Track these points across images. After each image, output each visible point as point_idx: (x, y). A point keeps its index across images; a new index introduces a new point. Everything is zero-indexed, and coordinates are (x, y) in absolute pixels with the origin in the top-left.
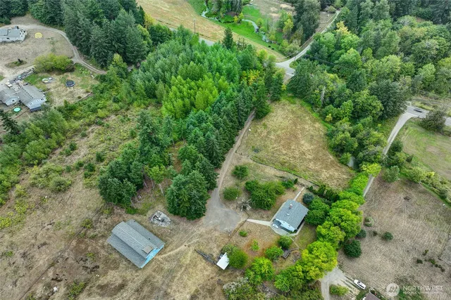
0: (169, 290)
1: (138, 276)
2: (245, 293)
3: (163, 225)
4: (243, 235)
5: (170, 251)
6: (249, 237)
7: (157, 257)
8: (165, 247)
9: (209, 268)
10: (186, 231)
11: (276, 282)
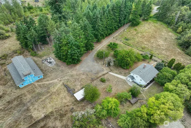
0: (31, 107)
1: (15, 92)
2: (89, 122)
3: (50, 65)
4: (103, 81)
5: (46, 81)
6: (107, 83)
7: (35, 83)
8: (44, 78)
9: (68, 98)
10: (62, 71)
11: (119, 120)
